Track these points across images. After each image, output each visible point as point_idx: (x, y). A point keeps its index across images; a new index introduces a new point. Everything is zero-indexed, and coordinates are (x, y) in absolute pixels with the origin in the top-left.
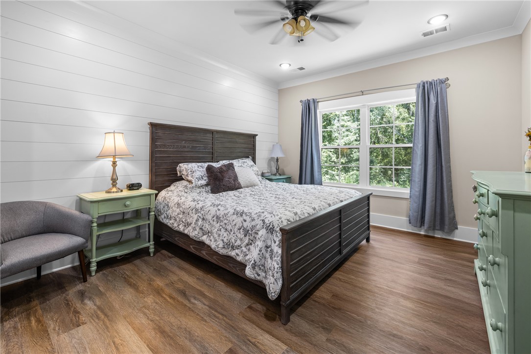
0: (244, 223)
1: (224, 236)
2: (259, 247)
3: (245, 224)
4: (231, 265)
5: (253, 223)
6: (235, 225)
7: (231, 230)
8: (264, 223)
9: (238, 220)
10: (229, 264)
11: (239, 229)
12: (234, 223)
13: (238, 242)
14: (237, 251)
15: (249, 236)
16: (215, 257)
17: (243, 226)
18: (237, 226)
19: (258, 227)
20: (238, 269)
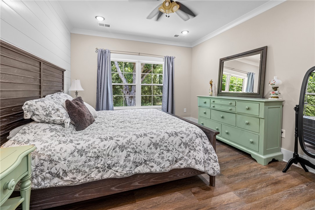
0: (182, 139)
1: (168, 156)
2: (201, 150)
3: (184, 140)
4: (172, 176)
5: (190, 137)
6: (176, 144)
7: (173, 149)
8: (196, 134)
9: (177, 140)
10: (170, 176)
11: (180, 145)
12: (174, 143)
13: (181, 155)
14: (180, 162)
15: (189, 147)
16: (152, 180)
17: (182, 142)
18: (178, 144)
19: (194, 138)
20: (178, 175)
